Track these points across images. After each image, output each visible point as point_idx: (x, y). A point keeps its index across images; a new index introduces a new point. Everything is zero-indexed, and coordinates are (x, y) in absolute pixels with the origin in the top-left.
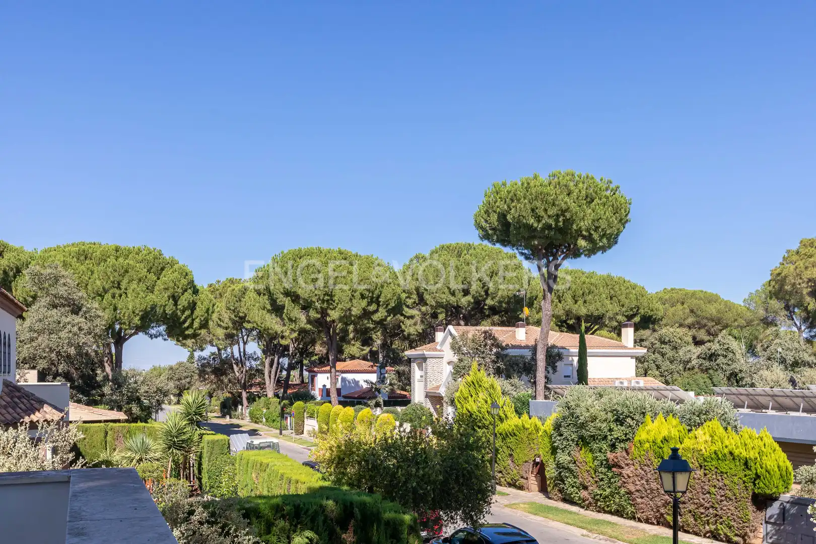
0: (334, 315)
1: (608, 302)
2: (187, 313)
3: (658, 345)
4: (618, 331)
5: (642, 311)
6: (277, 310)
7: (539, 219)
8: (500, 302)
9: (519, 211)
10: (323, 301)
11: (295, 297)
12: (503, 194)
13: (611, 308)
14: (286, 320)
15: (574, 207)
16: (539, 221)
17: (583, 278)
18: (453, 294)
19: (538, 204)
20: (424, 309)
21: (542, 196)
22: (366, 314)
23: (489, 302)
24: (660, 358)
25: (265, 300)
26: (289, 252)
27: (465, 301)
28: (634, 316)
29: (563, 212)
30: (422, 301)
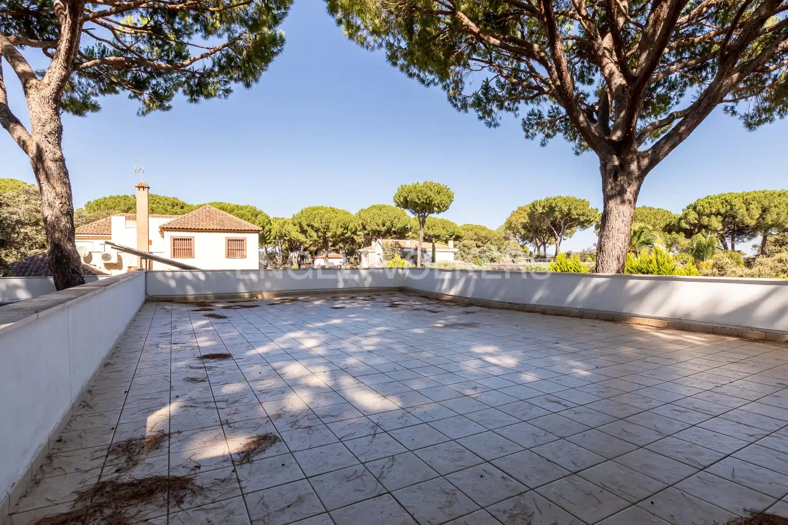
0: (329, 234)
1: (442, 229)
2: (268, 233)
3: (462, 247)
4: (446, 242)
5: (456, 234)
6: (303, 232)
7: (419, 200)
8: (398, 229)
9: (412, 197)
10: (325, 228)
11: (312, 227)
12: (406, 190)
13: (443, 233)
14: (308, 237)
15: (433, 195)
16: (419, 201)
17: (432, 220)
18: (379, 226)
19: (419, 194)
20: (365, 232)
21: (421, 191)
22: (343, 234)
23: (393, 229)
24: (463, 253)
25: (297, 227)
26: (309, 208)
27: (383, 229)
28: (453, 235)
29: (429, 197)
30: (364, 228)
